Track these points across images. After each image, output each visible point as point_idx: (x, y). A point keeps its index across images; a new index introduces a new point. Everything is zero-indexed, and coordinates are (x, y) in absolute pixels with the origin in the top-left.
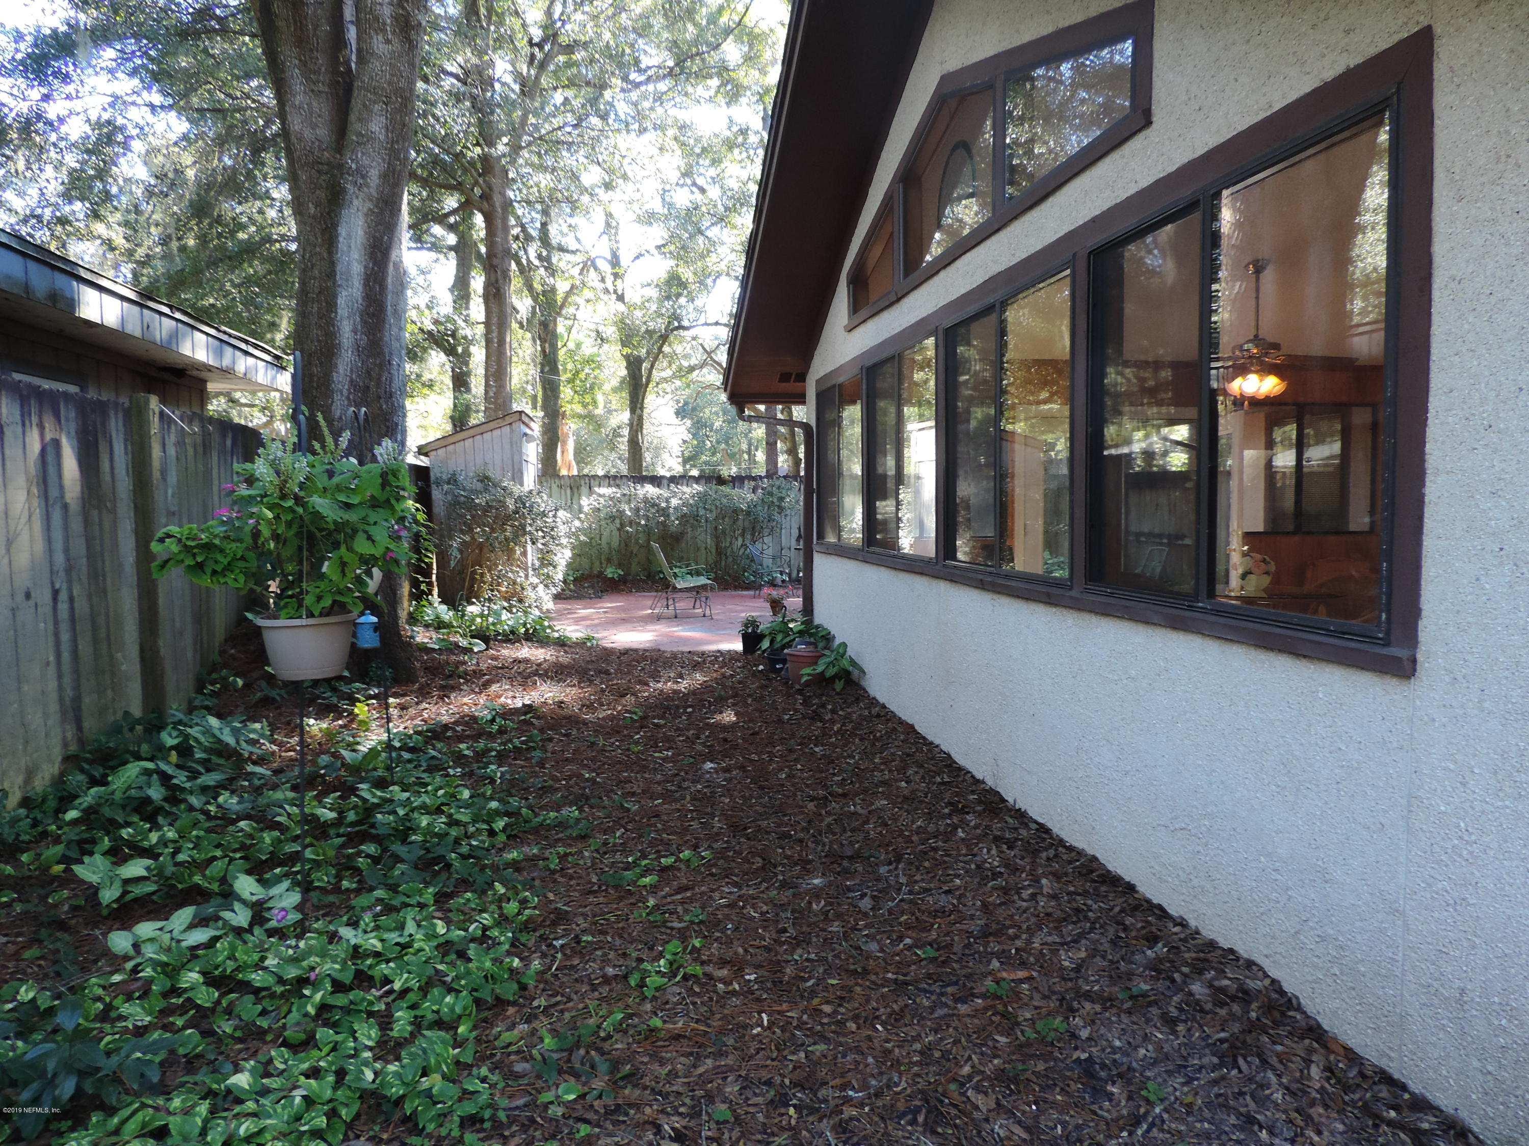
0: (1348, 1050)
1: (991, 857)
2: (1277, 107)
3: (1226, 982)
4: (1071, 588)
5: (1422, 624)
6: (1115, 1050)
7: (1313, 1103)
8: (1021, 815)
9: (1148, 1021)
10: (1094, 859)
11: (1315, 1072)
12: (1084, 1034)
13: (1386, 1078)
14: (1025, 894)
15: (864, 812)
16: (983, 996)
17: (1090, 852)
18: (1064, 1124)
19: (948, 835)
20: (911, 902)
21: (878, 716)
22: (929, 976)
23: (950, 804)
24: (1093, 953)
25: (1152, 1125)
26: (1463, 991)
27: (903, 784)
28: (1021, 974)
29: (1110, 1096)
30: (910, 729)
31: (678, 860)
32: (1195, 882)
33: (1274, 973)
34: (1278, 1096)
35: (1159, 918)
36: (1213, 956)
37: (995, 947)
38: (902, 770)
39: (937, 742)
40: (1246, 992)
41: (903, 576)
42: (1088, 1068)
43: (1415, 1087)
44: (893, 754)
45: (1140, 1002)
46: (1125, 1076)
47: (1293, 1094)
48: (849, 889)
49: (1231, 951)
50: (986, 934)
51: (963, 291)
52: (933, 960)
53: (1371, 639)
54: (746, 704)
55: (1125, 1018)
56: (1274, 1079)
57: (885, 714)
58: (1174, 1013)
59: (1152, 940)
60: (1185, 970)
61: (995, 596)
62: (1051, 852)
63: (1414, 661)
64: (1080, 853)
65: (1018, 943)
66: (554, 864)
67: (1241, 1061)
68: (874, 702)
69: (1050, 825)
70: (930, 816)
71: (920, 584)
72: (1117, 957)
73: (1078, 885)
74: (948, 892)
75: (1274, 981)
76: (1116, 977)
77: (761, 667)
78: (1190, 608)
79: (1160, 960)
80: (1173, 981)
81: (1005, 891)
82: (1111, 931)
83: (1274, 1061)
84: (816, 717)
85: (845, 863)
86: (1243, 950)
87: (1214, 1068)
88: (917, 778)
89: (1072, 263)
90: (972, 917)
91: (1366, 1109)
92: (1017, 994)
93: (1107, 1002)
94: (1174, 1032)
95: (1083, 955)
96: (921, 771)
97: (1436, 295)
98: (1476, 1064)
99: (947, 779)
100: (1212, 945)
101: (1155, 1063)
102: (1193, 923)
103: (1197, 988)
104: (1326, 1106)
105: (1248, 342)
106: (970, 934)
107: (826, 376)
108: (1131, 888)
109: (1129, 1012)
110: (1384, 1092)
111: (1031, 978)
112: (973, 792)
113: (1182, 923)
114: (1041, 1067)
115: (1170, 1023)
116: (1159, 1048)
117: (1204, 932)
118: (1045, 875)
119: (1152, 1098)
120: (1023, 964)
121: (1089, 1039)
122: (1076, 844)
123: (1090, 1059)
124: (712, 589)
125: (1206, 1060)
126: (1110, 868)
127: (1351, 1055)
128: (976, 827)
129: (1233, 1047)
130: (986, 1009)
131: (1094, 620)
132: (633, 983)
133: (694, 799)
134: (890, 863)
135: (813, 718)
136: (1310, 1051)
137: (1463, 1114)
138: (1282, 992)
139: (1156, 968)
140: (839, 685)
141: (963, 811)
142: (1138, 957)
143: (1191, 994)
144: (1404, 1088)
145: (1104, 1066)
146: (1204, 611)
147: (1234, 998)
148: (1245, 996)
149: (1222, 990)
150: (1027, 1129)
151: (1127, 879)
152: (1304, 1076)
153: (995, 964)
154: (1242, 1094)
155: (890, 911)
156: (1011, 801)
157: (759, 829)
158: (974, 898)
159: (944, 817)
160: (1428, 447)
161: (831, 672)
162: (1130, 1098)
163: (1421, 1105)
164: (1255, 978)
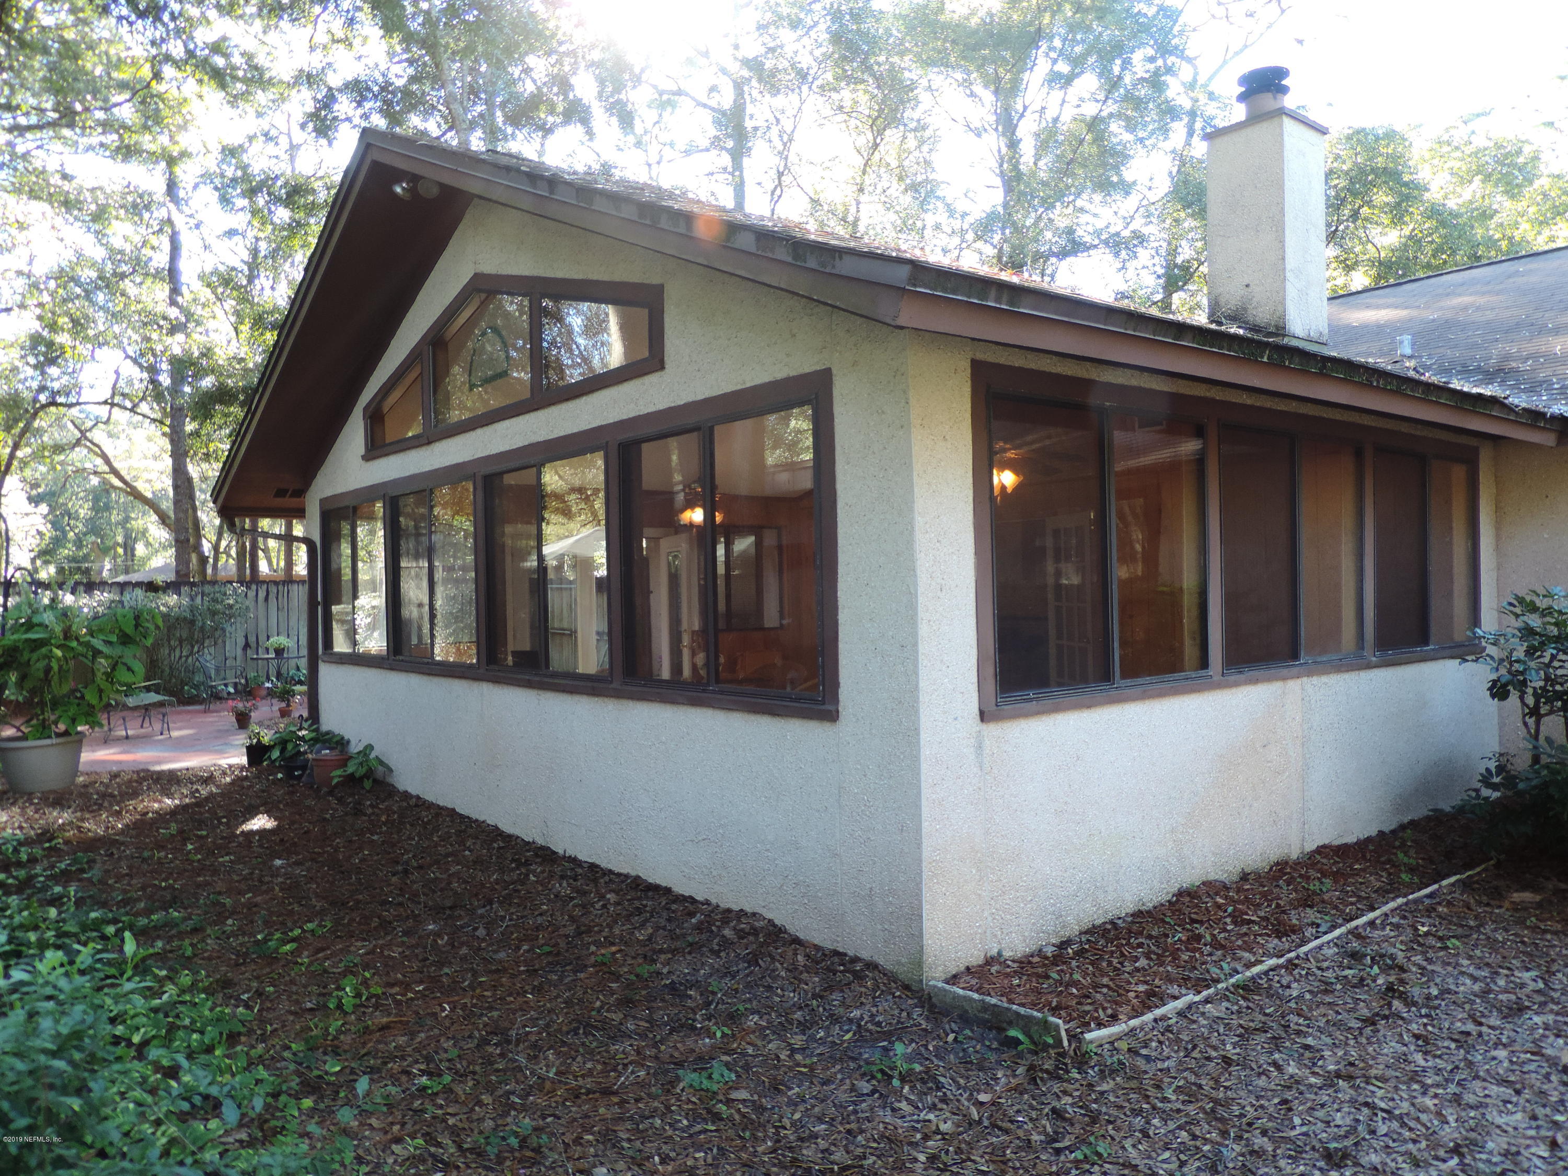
0: (815, 945)
1: (564, 888)
2: (748, 385)
3: (743, 926)
4: (611, 682)
5: (840, 691)
6: (685, 975)
7: (801, 973)
8: (574, 860)
9: (702, 955)
10: (638, 877)
11: (800, 958)
12: (665, 971)
13: (836, 953)
14: (598, 906)
15: (444, 876)
16: (593, 966)
17: (633, 873)
18: (668, 1015)
19: (523, 881)
20: (514, 925)
21: (417, 806)
22: (549, 963)
23: (513, 860)
24: (657, 928)
25: (718, 1003)
26: (871, 889)
27: (467, 853)
28: (614, 949)
29: (690, 997)
30: (452, 812)
31: (304, 931)
32: (715, 873)
33: (769, 916)
34: (783, 974)
35: (692, 903)
36: (732, 915)
37: (587, 939)
38: (462, 843)
39: (481, 819)
40: (755, 929)
41: (436, 680)
42: (672, 988)
43: (851, 953)
44: (448, 832)
45: (694, 947)
46: (695, 985)
47: (790, 971)
48: (462, 927)
49: (742, 910)
50: (579, 934)
51: (502, 449)
52: (549, 953)
53: (815, 702)
54: (279, 809)
55: (689, 957)
56: (779, 966)
57: (421, 803)
58: (717, 948)
59: (692, 914)
60: (718, 923)
61: (540, 692)
62: (607, 878)
63: (838, 712)
64: (627, 876)
65: (604, 934)
66: (189, 952)
67: (760, 962)
68: (406, 795)
69: (598, 862)
70: (502, 870)
71: (458, 687)
72: (673, 926)
73: (632, 894)
74: (541, 914)
75: (770, 921)
76: (673, 937)
77: (280, 776)
78: (704, 691)
79: (701, 922)
80: (712, 931)
81: (583, 906)
82: (665, 914)
83: (778, 957)
84: (358, 812)
85: (448, 912)
86: (748, 909)
87: (746, 968)
88: (478, 847)
89: (605, 448)
90: (564, 926)
91: (828, 969)
92: (616, 960)
93: (674, 951)
94: (719, 957)
95: (650, 931)
96: (478, 842)
97: (839, 511)
98: (879, 927)
99: (502, 844)
100: (729, 911)
101: (711, 975)
102: (714, 901)
103: (727, 932)
104: (808, 972)
105: (694, 482)
106: (567, 936)
107: (334, 497)
108: (668, 890)
109: (690, 953)
110: (836, 959)
111: (620, 951)
112: (528, 851)
113: (707, 903)
114: (644, 992)
115: (716, 954)
116: (712, 967)
117: (722, 905)
118: (607, 892)
119: (716, 990)
120: (613, 944)
121: (669, 972)
122: (622, 871)
123: (673, 982)
124: (171, 704)
125: (740, 966)
126: (651, 881)
127: (817, 948)
128: (543, 872)
129: (755, 955)
130: (597, 972)
131: (631, 704)
132: (331, 1006)
133: (281, 890)
134: (484, 906)
135: (356, 814)
136: (796, 950)
137: (875, 958)
138: (775, 926)
139: (699, 928)
140: (367, 784)
141: (527, 863)
142: (685, 925)
143: (723, 936)
144: (845, 955)
145: (681, 984)
146: (714, 692)
147: (749, 934)
148: (755, 932)
149: (742, 930)
150: (647, 1021)
151: (664, 884)
152: (794, 962)
153: (593, 948)
154: (764, 977)
155: (502, 933)
156: (561, 852)
157: (358, 902)
158: (562, 914)
159: (513, 870)
160: (839, 593)
161: (362, 771)
162: (701, 995)
163: (856, 959)
164: (758, 921)
